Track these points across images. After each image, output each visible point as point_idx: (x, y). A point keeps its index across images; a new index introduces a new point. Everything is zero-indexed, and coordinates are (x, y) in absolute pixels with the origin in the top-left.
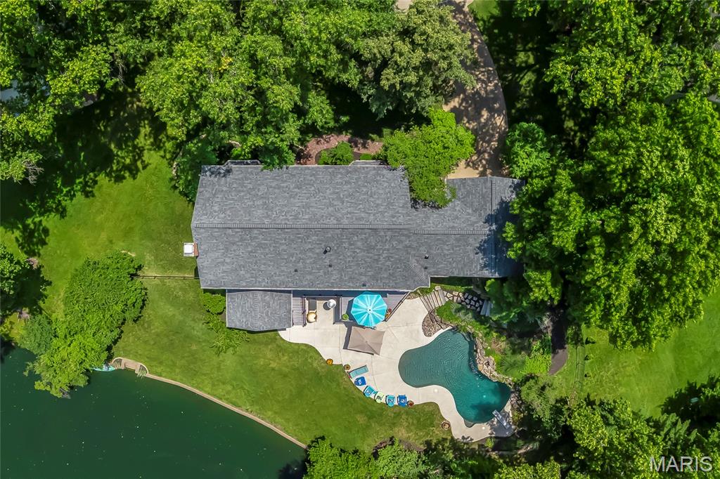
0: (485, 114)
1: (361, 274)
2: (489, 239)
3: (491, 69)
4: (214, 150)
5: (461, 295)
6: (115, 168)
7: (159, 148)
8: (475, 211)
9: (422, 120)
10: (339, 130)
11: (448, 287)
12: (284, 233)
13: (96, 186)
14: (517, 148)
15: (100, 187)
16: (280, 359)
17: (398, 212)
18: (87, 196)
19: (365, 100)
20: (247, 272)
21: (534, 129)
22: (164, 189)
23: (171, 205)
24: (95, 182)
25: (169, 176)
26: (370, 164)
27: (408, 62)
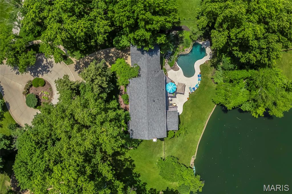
0: (111, 55)
1: (160, 91)
2: (149, 53)
3: (97, 53)
4: (125, 135)
5: (166, 60)
6: (131, 167)
7: (124, 153)
8: (140, 58)
9: (114, 74)
10: (117, 99)
11: (164, 64)
12: (149, 113)
13: (137, 173)
14: (121, 45)
15: (137, 172)
16: (188, 114)
17: (142, 81)
18: (140, 176)
19: (110, 91)
20: (161, 124)
21: (115, 40)
22: (137, 151)
23: (142, 149)
24: (135, 173)
25: (133, 150)
26: (128, 89)
27: (101, 80)
